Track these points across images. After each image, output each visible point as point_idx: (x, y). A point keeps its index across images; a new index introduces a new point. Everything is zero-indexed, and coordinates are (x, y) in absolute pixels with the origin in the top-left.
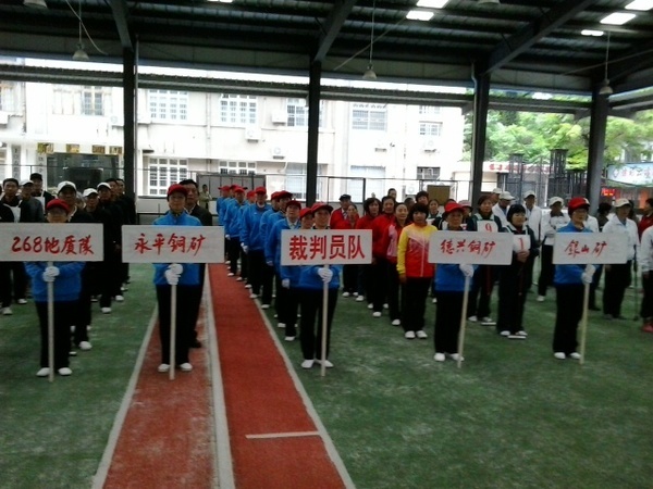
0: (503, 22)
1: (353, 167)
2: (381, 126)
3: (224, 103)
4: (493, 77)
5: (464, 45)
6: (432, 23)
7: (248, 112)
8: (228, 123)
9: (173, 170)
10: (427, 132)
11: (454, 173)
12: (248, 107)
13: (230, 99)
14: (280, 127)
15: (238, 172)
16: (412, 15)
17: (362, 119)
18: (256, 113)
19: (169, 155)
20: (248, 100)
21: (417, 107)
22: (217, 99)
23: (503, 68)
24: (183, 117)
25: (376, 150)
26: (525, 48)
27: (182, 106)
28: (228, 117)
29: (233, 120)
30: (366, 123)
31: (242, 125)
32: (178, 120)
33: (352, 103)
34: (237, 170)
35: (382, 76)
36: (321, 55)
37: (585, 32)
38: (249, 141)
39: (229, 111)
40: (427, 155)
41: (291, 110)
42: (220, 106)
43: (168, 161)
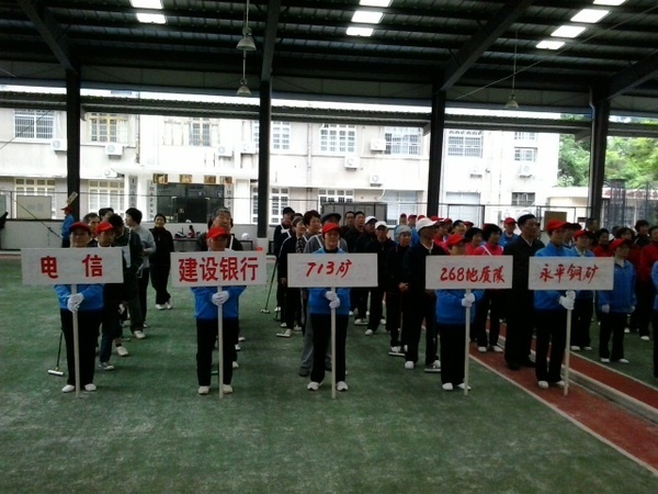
0: (632, 49)
1: (449, 193)
2: (477, 152)
3: (323, 132)
4: (612, 104)
5: (585, 72)
6: (561, 52)
7: (347, 141)
8: (328, 153)
9: (275, 199)
10: (522, 157)
11: (549, 199)
12: (347, 136)
13: (330, 128)
14: (378, 155)
15: (336, 200)
16: (543, 44)
17: (458, 146)
18: (355, 141)
19: (272, 184)
20: (347, 129)
21: (512, 134)
22: (317, 129)
23: (624, 94)
24: (285, 147)
25: (472, 176)
27: (284, 136)
28: (328, 146)
29: (333, 149)
30: (461, 150)
31: (342, 154)
32: (280, 150)
34: (336, 198)
36: (448, 85)
38: (348, 169)
39: (329, 140)
40: (522, 181)
41: (388, 137)
42: (320, 135)
43: (271, 191)
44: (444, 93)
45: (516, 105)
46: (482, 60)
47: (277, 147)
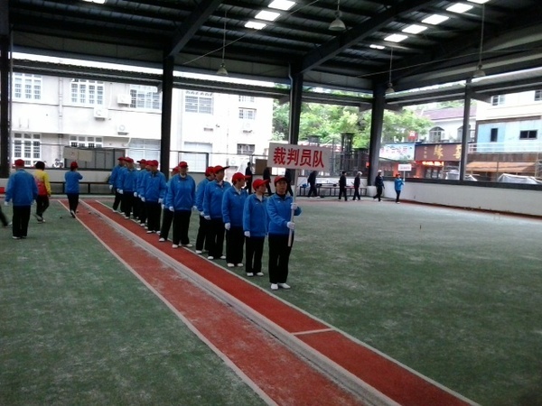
0: (316, 35)
1: (186, 143)
2: (208, 110)
3: (74, 86)
4: (305, 77)
5: (284, 50)
6: (263, 32)
7: (96, 94)
8: (78, 103)
9: (28, 143)
10: (244, 116)
11: (266, 150)
12: (96, 90)
13: (80, 83)
14: (125, 108)
15: (87, 145)
16: (249, 24)
17: (194, 104)
18: (104, 95)
19: (24, 129)
20: (96, 84)
21: (236, 96)
22: (68, 84)
23: (313, 70)
24: (37, 97)
25: (205, 129)
26: (332, 56)
27: (36, 87)
28: (79, 98)
29: (83, 101)
30: (196, 107)
31: (91, 105)
32: (33, 100)
33: (185, 91)
34: (87, 144)
35: (232, 73)
36: (175, 52)
37: (372, 46)
38: (97, 119)
39: (79, 92)
40: (245, 134)
41: (133, 93)
42: (71, 88)
43: (23, 135)
44: (172, 58)
45: (226, 72)
46: (200, 33)
47: (29, 96)
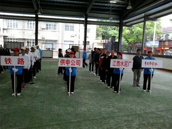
1: (65, 41)
2: (73, 30)
8: (29, 29)
11: (93, 43)
13: (30, 22)
14: (44, 30)
17: (67, 28)
19: (13, 37)
22: (26, 22)
24: (17, 27)
25: (71, 36)
27: (16, 24)
28: (29, 27)
29: (31, 28)
30: (69, 29)
32: (15, 28)
33: (64, 23)
39: (29, 25)
41: (47, 25)
42: (27, 24)
43: (13, 39)
47: (14, 27)
